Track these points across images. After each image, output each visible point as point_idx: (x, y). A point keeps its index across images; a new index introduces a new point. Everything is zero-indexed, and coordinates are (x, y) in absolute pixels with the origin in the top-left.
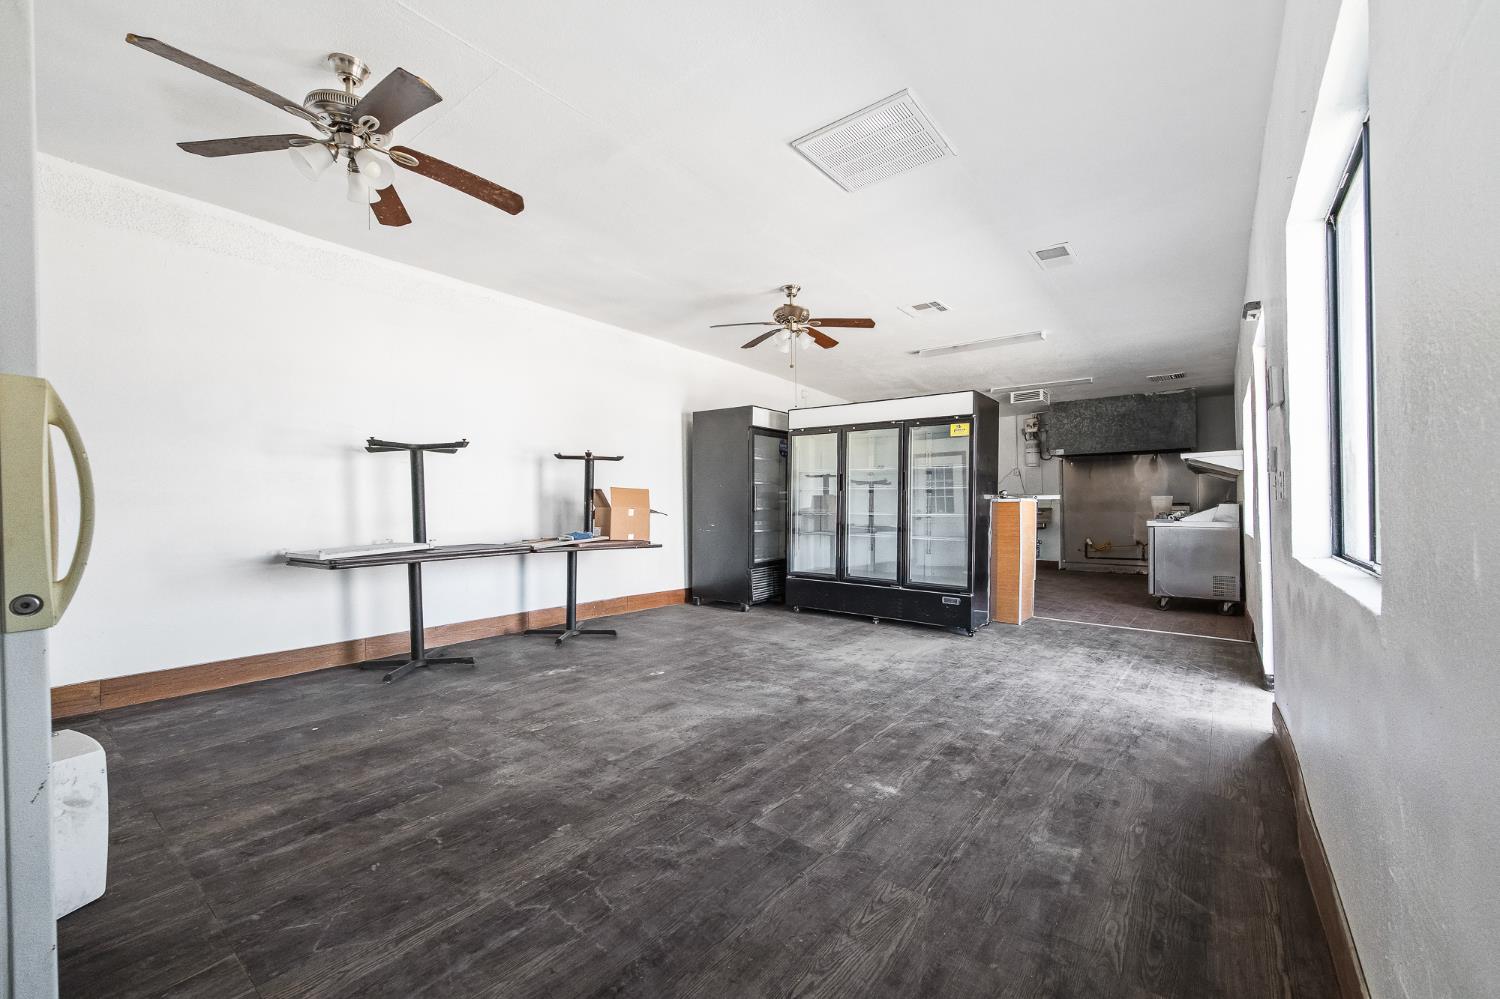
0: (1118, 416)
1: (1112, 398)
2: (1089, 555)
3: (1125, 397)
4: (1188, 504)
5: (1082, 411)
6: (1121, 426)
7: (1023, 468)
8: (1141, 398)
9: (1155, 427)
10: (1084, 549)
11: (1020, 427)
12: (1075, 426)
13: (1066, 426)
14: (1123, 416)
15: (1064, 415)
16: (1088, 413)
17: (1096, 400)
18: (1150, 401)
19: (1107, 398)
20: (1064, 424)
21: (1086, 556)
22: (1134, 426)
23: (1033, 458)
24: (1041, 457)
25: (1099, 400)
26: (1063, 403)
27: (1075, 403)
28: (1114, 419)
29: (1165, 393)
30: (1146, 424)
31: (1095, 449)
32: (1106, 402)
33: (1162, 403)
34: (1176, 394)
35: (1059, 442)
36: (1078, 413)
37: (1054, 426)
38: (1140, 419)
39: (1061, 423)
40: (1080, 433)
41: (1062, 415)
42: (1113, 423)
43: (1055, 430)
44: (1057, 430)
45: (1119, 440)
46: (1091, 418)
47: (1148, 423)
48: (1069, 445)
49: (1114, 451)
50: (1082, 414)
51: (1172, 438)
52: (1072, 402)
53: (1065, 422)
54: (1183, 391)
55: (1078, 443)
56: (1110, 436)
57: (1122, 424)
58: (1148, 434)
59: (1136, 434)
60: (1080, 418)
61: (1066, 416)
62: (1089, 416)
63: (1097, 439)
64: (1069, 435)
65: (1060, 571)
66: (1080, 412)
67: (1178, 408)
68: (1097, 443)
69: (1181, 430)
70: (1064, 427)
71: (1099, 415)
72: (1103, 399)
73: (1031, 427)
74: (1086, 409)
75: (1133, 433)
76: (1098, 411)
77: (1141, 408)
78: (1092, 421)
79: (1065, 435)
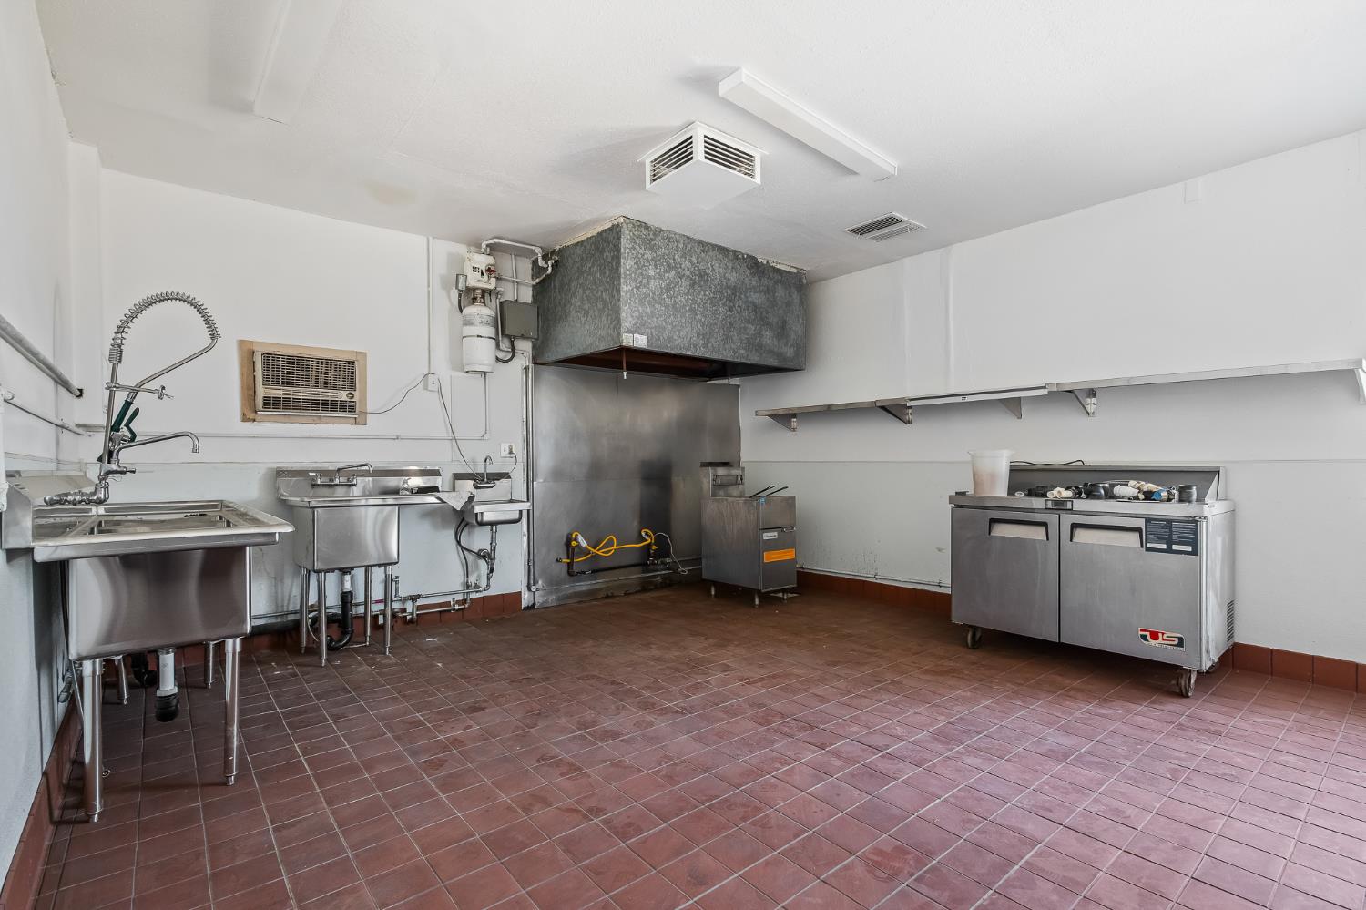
0: (727, 286)
1: (719, 248)
2: (576, 567)
3: (735, 255)
5: (678, 258)
6: (731, 309)
8: (752, 263)
9: (769, 323)
10: (566, 557)
12: (668, 288)
13: (652, 284)
14: (733, 290)
16: (687, 266)
17: (698, 242)
18: (763, 273)
20: (649, 277)
21: (571, 573)
22: (746, 314)
23: (482, 352)
25: (703, 247)
28: (721, 292)
29: (778, 266)
30: (759, 314)
31: (695, 346)
32: (711, 253)
33: (776, 283)
34: (788, 272)
35: (640, 317)
36: (672, 261)
37: (630, 275)
38: (753, 303)
39: (644, 273)
40: (674, 306)
41: (646, 256)
42: (721, 299)
43: (633, 285)
44: (638, 288)
45: (728, 338)
46: (691, 279)
47: (762, 313)
48: (656, 327)
49: (720, 357)
50: (679, 266)
51: (785, 349)
52: (662, 230)
53: (651, 273)
54: (795, 271)
55: (670, 327)
56: (716, 324)
57: (732, 304)
58: (760, 334)
59: (748, 331)
60: (674, 272)
61: (652, 259)
62: (688, 273)
63: (699, 326)
64: (656, 306)
65: (527, 612)
66: (674, 259)
67: (790, 299)
68: (698, 335)
69: (793, 336)
70: (649, 283)
71: (702, 275)
72: (708, 244)
73: (482, 274)
74: (684, 256)
75: (745, 328)
76: (701, 267)
77: (754, 283)
78: (692, 285)
79: (649, 303)
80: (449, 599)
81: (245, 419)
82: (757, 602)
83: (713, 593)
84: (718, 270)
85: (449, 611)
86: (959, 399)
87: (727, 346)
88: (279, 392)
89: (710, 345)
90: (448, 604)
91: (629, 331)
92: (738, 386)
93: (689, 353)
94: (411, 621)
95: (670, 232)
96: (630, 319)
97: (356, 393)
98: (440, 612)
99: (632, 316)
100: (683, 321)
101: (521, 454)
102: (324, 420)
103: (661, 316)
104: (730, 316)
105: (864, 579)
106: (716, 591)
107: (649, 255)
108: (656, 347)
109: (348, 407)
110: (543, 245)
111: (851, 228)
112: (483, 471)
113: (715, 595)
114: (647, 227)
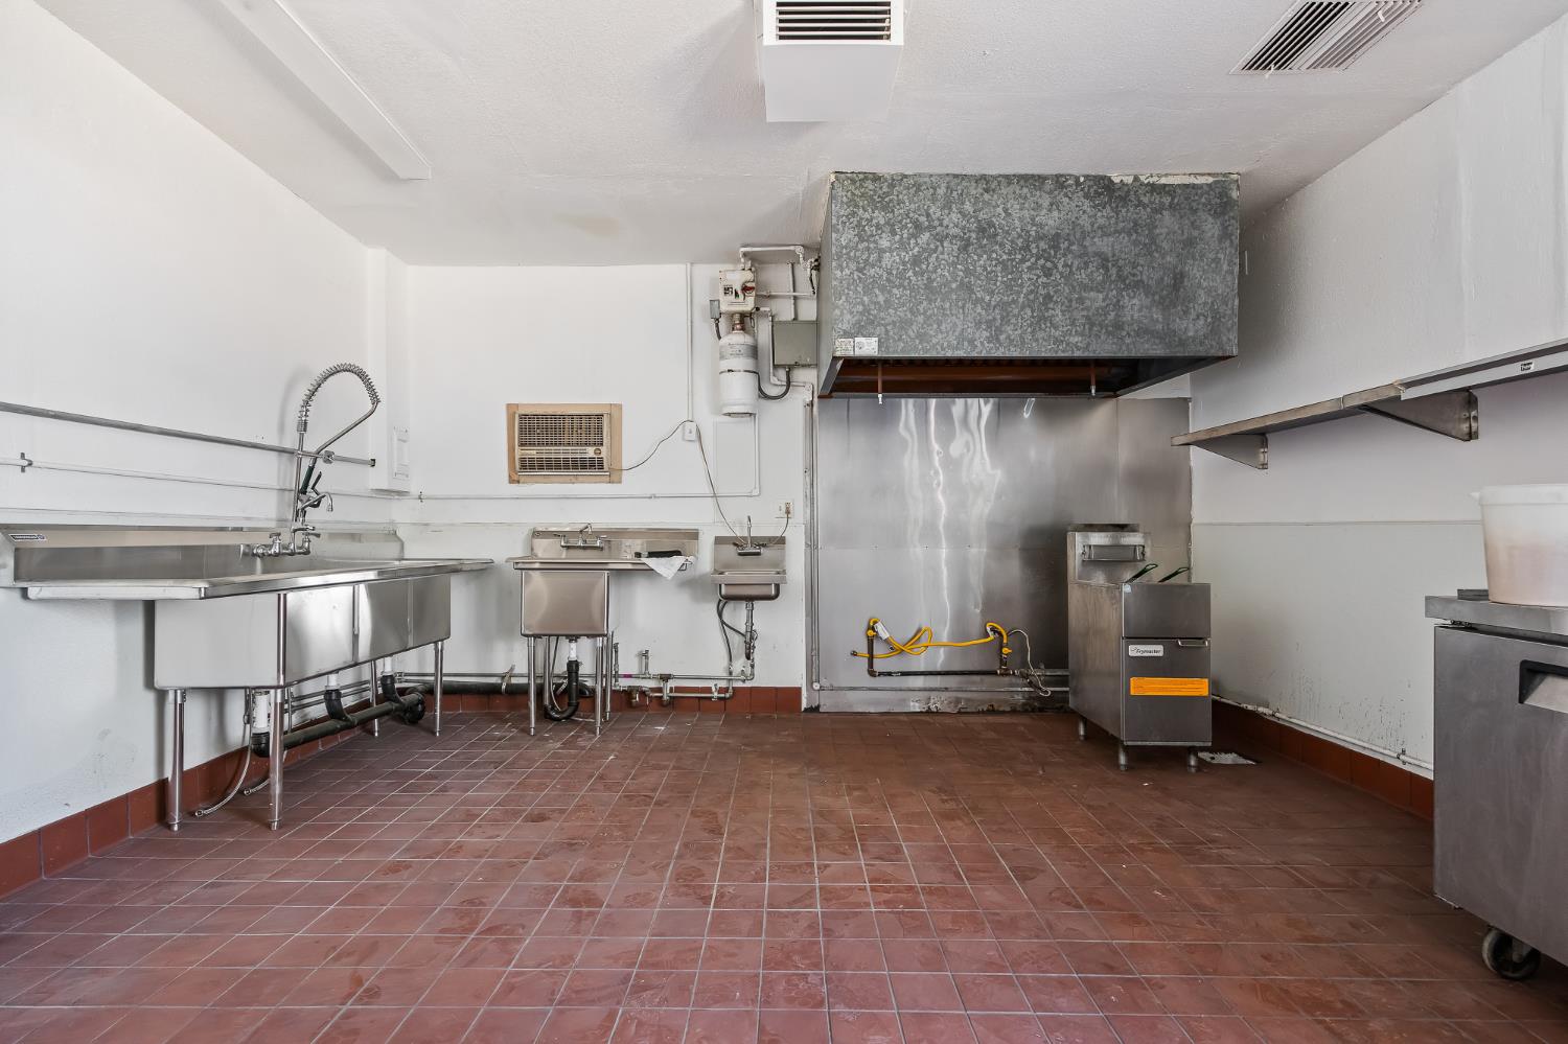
0: (1040, 238)
1: (1024, 179)
2: (878, 666)
3: (1060, 181)
5: (936, 211)
6: (1048, 273)
7: (708, 421)
8: (1103, 189)
9: (1138, 284)
10: (863, 649)
11: (702, 299)
12: (916, 261)
13: (887, 259)
14: (1053, 240)
16: (953, 221)
17: (976, 179)
18: (1124, 199)
20: (882, 251)
21: (872, 673)
22: (1082, 276)
23: (739, 389)
24: (760, 390)
27: (916, 184)
28: (1026, 248)
29: (1163, 181)
30: (1114, 271)
31: (971, 342)
32: (1004, 191)
33: (1158, 211)
34: (1194, 186)
35: (866, 311)
36: (923, 219)
37: (848, 254)
38: (1098, 254)
39: (872, 246)
40: (928, 287)
41: (874, 221)
42: (1023, 261)
43: (853, 266)
44: (860, 270)
45: (1041, 320)
46: (962, 239)
47: (1120, 269)
48: (894, 323)
49: (1027, 354)
50: (936, 223)
51: (1180, 324)
52: (906, 176)
53: (884, 243)
54: (1210, 180)
55: (921, 319)
56: (1014, 301)
57: (1049, 265)
58: (1118, 306)
59: (1088, 303)
60: (927, 234)
61: (887, 223)
62: (955, 231)
63: (979, 310)
64: (895, 291)
65: (811, 716)
66: (928, 215)
67: (1196, 233)
68: (978, 324)
69: (1202, 297)
70: (880, 259)
71: (985, 230)
72: (995, 177)
73: (737, 295)
74: (947, 206)
75: (1081, 300)
76: (981, 216)
77: (1101, 221)
78: (965, 248)
79: (883, 289)
80: (711, 684)
81: (512, 481)
82: (1122, 760)
83: (1082, 733)
84: (1014, 214)
85: (710, 698)
86: (1514, 370)
87: (1040, 335)
88: (532, 452)
89: (1002, 337)
90: (709, 690)
91: (847, 334)
92: (1186, 401)
93: (960, 354)
94: (665, 704)
95: (920, 175)
96: (849, 317)
97: (603, 449)
98: (699, 698)
99: (852, 313)
100: (947, 305)
101: (802, 515)
102: (580, 478)
103: (904, 305)
104: (1045, 285)
105: (1381, 758)
106: (1085, 731)
107: (880, 217)
108: (894, 352)
109: (596, 465)
110: (806, 243)
111: (1243, 62)
112: (746, 535)
113: (1086, 737)
114: (876, 178)
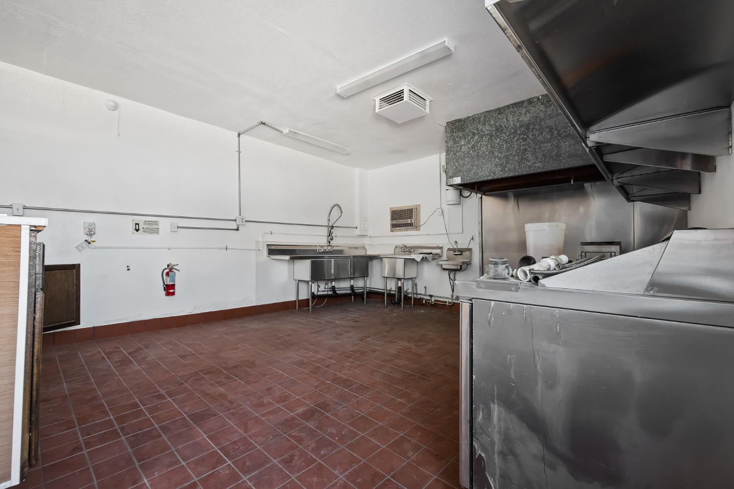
0: (521, 126)
1: (515, 105)
3: (530, 101)
4: (618, 243)
5: (480, 127)
6: (524, 140)
7: (445, 207)
9: (567, 136)
12: (473, 147)
13: (463, 148)
14: (527, 126)
15: (460, 134)
16: (486, 129)
17: (495, 110)
19: (508, 107)
20: (461, 146)
22: (540, 138)
24: (461, 195)
25: (499, 111)
26: (460, 120)
27: (472, 119)
28: (515, 132)
30: (555, 132)
32: (506, 112)
35: (457, 168)
36: (475, 131)
37: (450, 150)
38: (548, 127)
40: (477, 155)
41: (459, 136)
42: (514, 137)
43: (452, 154)
44: (455, 154)
45: (522, 159)
46: (490, 135)
48: (466, 171)
50: (480, 131)
52: (470, 117)
53: (462, 143)
55: (475, 167)
56: (511, 154)
57: (525, 136)
58: (558, 147)
59: (543, 148)
60: (477, 136)
61: (463, 136)
62: (487, 132)
63: (497, 160)
64: (466, 159)
66: (477, 129)
71: (499, 129)
72: (503, 108)
74: (484, 124)
75: (540, 148)
76: (497, 124)
77: (549, 113)
78: (491, 138)
79: (462, 159)
80: (447, 300)
81: (392, 231)
84: (510, 120)
85: (446, 305)
87: (522, 165)
88: (395, 222)
89: (506, 169)
90: (446, 302)
91: (450, 178)
94: (432, 305)
95: (474, 115)
96: (451, 171)
97: (413, 220)
98: (443, 305)
99: (452, 169)
100: (485, 161)
101: (477, 239)
102: (409, 230)
103: (469, 164)
104: (524, 145)
108: (466, 181)
109: (411, 225)
112: (456, 248)
